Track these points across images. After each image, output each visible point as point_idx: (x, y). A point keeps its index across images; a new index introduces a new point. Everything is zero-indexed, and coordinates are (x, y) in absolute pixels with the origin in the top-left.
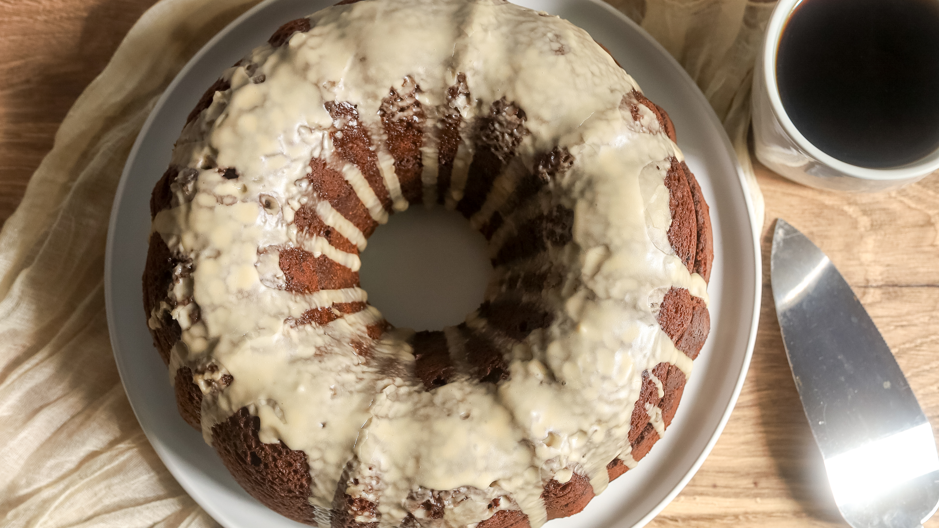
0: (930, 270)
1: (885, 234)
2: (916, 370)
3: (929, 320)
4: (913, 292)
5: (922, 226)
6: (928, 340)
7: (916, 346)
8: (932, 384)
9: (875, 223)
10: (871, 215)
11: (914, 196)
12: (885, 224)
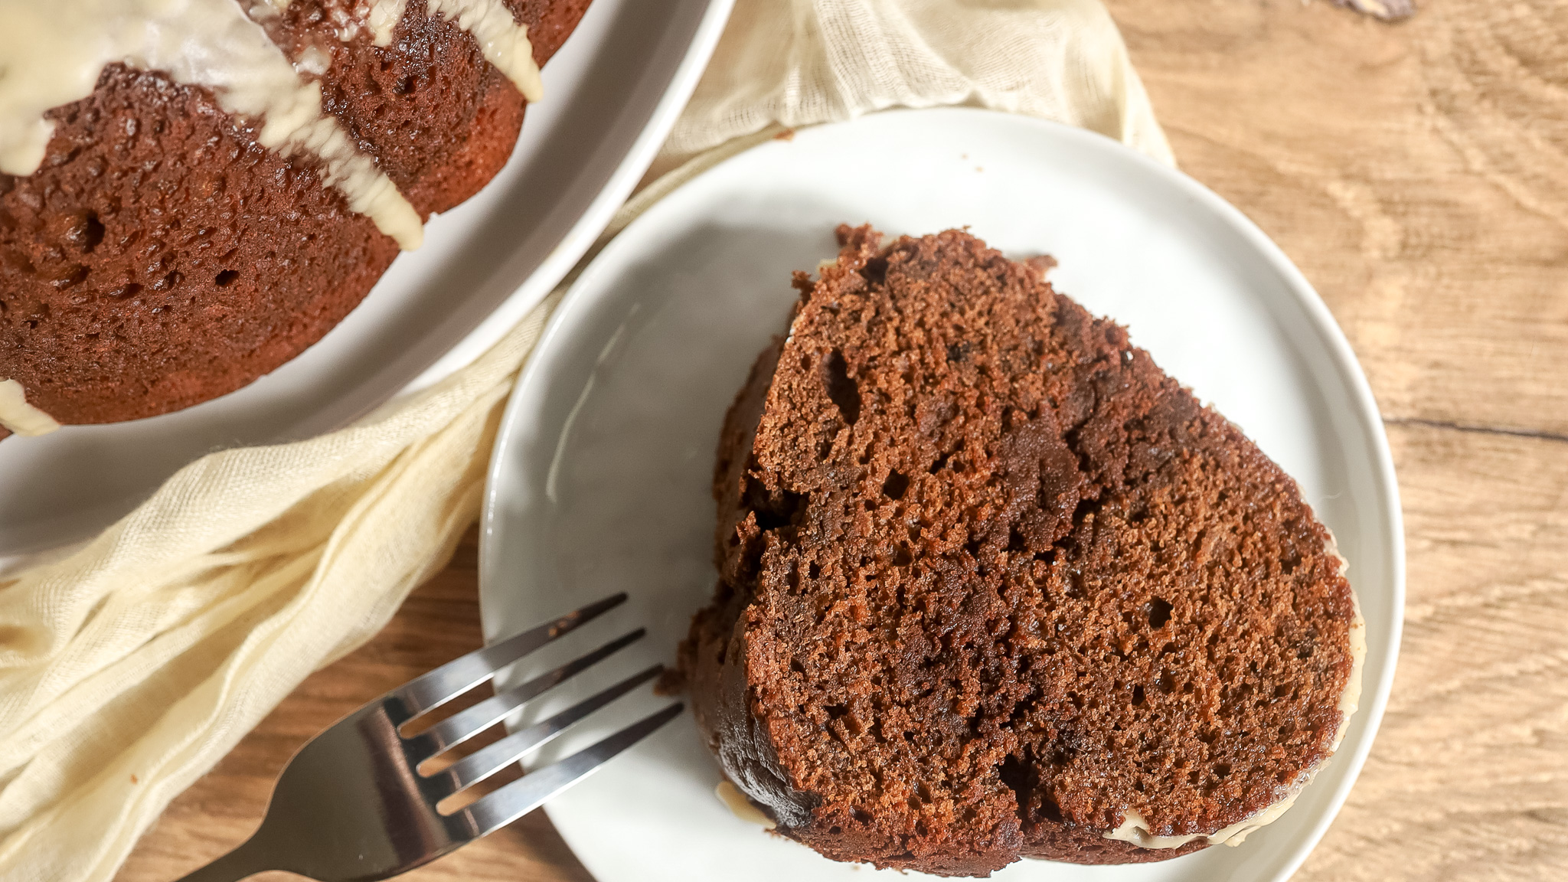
0: (1556, 391)
1: (1439, 276)
2: (1476, 674)
3: (1534, 534)
4: (1497, 450)
5: (1548, 264)
6: (1525, 591)
7: (1487, 605)
8: (1517, 720)
9: (1413, 241)
10: (1405, 214)
11: (1536, 177)
12: (1444, 247)
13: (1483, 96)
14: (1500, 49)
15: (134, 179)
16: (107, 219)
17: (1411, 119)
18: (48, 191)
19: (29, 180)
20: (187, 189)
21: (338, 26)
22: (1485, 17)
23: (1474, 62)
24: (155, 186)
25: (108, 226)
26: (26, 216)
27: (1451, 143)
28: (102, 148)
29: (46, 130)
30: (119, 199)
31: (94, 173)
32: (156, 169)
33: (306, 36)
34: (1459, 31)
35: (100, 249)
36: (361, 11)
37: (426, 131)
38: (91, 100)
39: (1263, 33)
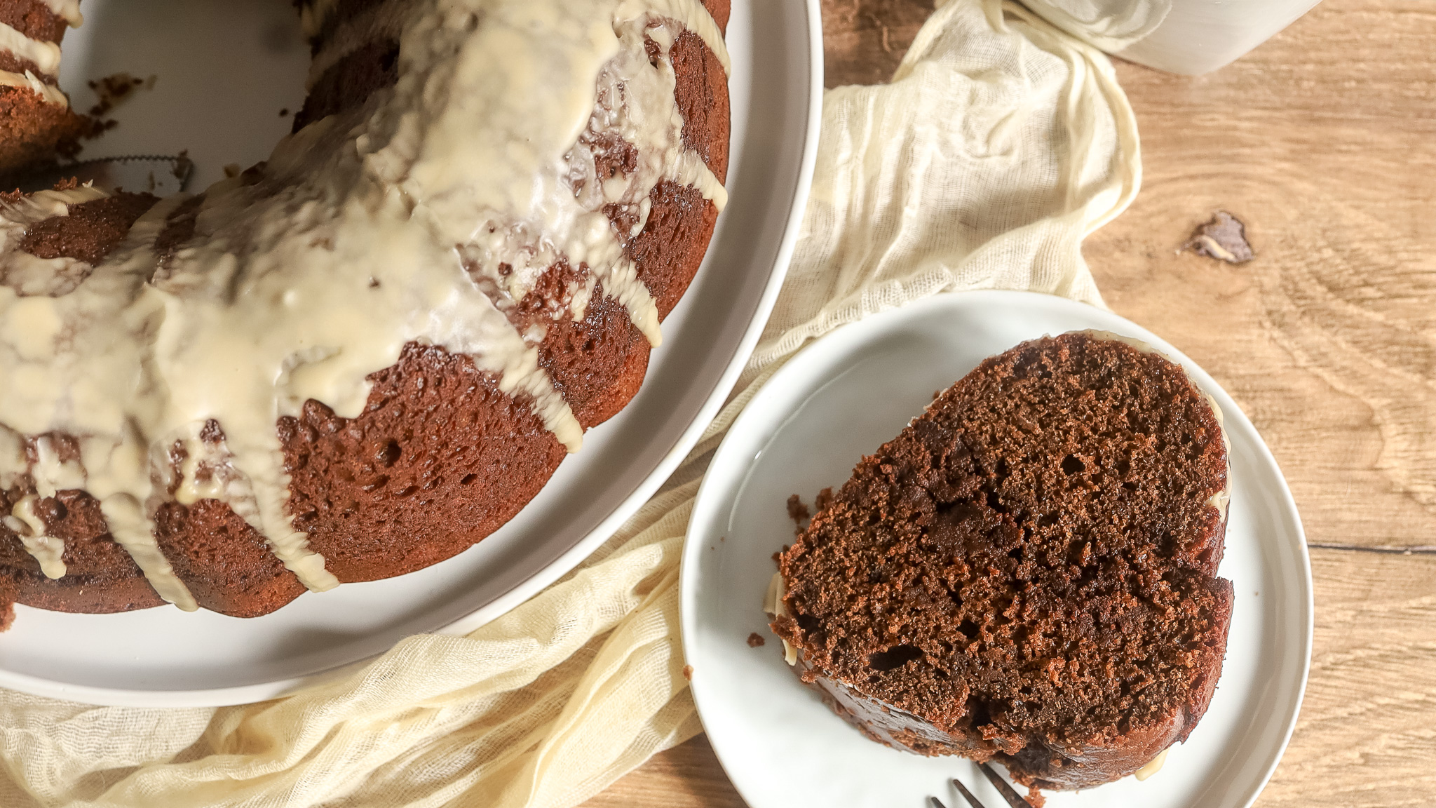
0: (1364, 518)
1: (1280, 440)
2: (1319, 716)
3: (1354, 617)
4: (1326, 560)
5: (1355, 429)
6: (1350, 657)
7: (1324, 668)
8: (1349, 748)
9: (1261, 417)
10: (1254, 398)
11: (1344, 368)
12: (1282, 420)
13: (1304, 313)
14: (1314, 281)
15: (422, 418)
16: (403, 445)
17: (1255, 332)
18: (366, 427)
19: (356, 421)
20: (454, 423)
21: (552, 310)
22: (1303, 259)
23: (1296, 291)
24: (434, 421)
25: (404, 449)
26: (352, 444)
27: (1283, 348)
28: (403, 398)
29: (367, 387)
30: (412, 431)
31: (397, 414)
32: (436, 410)
33: (532, 319)
34: (1285, 269)
35: (398, 464)
36: (566, 299)
37: (596, 374)
38: (397, 367)
39: (1150, 275)
